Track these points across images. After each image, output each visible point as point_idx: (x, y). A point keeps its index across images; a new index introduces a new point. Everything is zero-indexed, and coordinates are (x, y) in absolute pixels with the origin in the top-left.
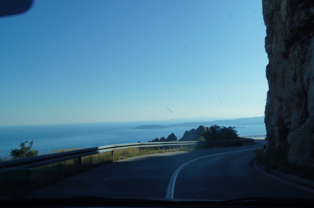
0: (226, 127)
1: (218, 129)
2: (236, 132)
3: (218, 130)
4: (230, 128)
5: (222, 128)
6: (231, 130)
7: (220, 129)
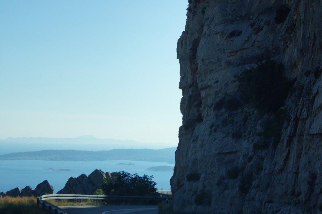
0: (140, 176)
1: (126, 178)
2: (155, 184)
3: (127, 180)
4: (145, 177)
5: (134, 177)
6: (147, 180)
7: (130, 178)
